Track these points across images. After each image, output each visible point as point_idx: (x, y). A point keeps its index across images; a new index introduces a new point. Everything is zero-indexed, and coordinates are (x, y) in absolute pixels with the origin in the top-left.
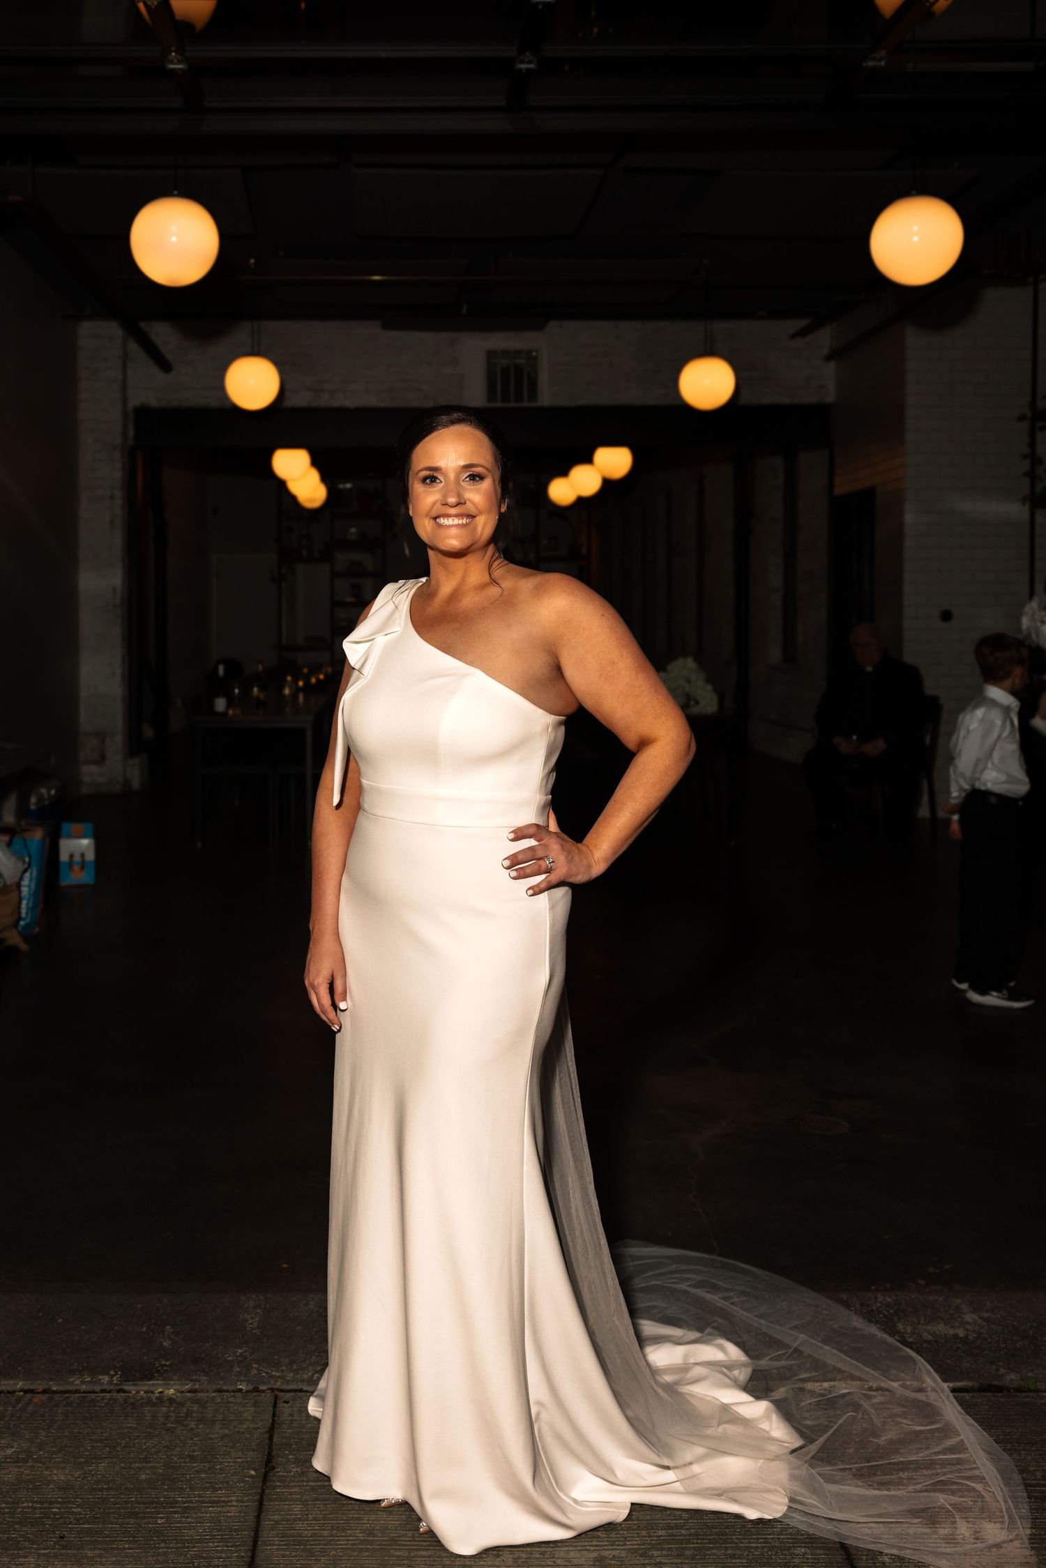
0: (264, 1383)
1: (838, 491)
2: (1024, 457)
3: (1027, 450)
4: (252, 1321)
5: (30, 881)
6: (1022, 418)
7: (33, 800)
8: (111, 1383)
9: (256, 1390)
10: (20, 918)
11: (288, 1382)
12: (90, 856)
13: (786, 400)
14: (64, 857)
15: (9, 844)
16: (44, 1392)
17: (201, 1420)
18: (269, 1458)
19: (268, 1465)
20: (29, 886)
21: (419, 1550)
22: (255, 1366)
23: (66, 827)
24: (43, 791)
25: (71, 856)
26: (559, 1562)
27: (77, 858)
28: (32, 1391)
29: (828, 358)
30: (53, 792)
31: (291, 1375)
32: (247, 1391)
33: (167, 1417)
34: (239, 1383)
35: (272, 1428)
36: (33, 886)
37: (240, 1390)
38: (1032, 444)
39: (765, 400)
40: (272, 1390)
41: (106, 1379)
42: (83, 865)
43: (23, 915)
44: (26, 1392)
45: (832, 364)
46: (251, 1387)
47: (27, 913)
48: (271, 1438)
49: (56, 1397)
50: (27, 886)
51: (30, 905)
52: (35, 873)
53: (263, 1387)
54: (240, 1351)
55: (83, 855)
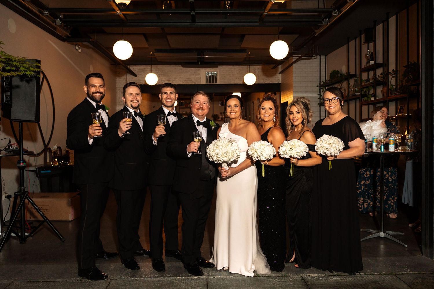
0: (109, 278)
1: (282, 102)
2: (318, 95)
3: (319, 93)
4: (112, 268)
6: (318, 86)
8: (79, 279)
11: (114, 278)
13: (271, 83)
16: (66, 281)
17: (94, 285)
28: (63, 281)
29: (280, 73)
31: (116, 277)
33: (88, 285)
35: (108, 286)
38: (320, 92)
39: (266, 83)
40: (111, 280)
41: (78, 278)
44: (61, 281)
45: (281, 75)
48: (107, 288)
49: (67, 282)
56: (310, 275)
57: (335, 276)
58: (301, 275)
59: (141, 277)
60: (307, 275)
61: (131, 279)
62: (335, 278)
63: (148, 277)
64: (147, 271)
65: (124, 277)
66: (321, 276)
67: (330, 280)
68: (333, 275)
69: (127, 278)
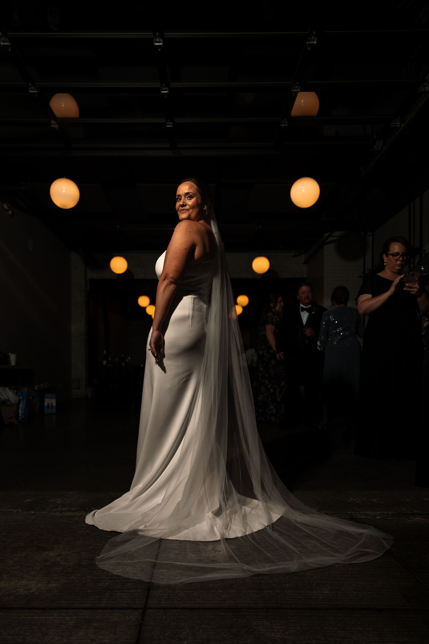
5: (23, 404)
6: (360, 277)
10: (18, 416)
12: (54, 404)
13: (292, 277)
14: (46, 404)
15: (17, 393)
20: (23, 406)
23: (47, 395)
25: (48, 404)
27: (50, 405)
29: (304, 263)
30: (46, 386)
36: (24, 406)
42: (52, 407)
43: (20, 415)
45: (305, 265)
47: (22, 415)
51: (23, 412)
52: (25, 402)
55: (52, 404)
56: (367, 513)
58: (350, 513)
59: (44, 510)
60: (361, 513)
65: (12, 510)
69: (17, 512)
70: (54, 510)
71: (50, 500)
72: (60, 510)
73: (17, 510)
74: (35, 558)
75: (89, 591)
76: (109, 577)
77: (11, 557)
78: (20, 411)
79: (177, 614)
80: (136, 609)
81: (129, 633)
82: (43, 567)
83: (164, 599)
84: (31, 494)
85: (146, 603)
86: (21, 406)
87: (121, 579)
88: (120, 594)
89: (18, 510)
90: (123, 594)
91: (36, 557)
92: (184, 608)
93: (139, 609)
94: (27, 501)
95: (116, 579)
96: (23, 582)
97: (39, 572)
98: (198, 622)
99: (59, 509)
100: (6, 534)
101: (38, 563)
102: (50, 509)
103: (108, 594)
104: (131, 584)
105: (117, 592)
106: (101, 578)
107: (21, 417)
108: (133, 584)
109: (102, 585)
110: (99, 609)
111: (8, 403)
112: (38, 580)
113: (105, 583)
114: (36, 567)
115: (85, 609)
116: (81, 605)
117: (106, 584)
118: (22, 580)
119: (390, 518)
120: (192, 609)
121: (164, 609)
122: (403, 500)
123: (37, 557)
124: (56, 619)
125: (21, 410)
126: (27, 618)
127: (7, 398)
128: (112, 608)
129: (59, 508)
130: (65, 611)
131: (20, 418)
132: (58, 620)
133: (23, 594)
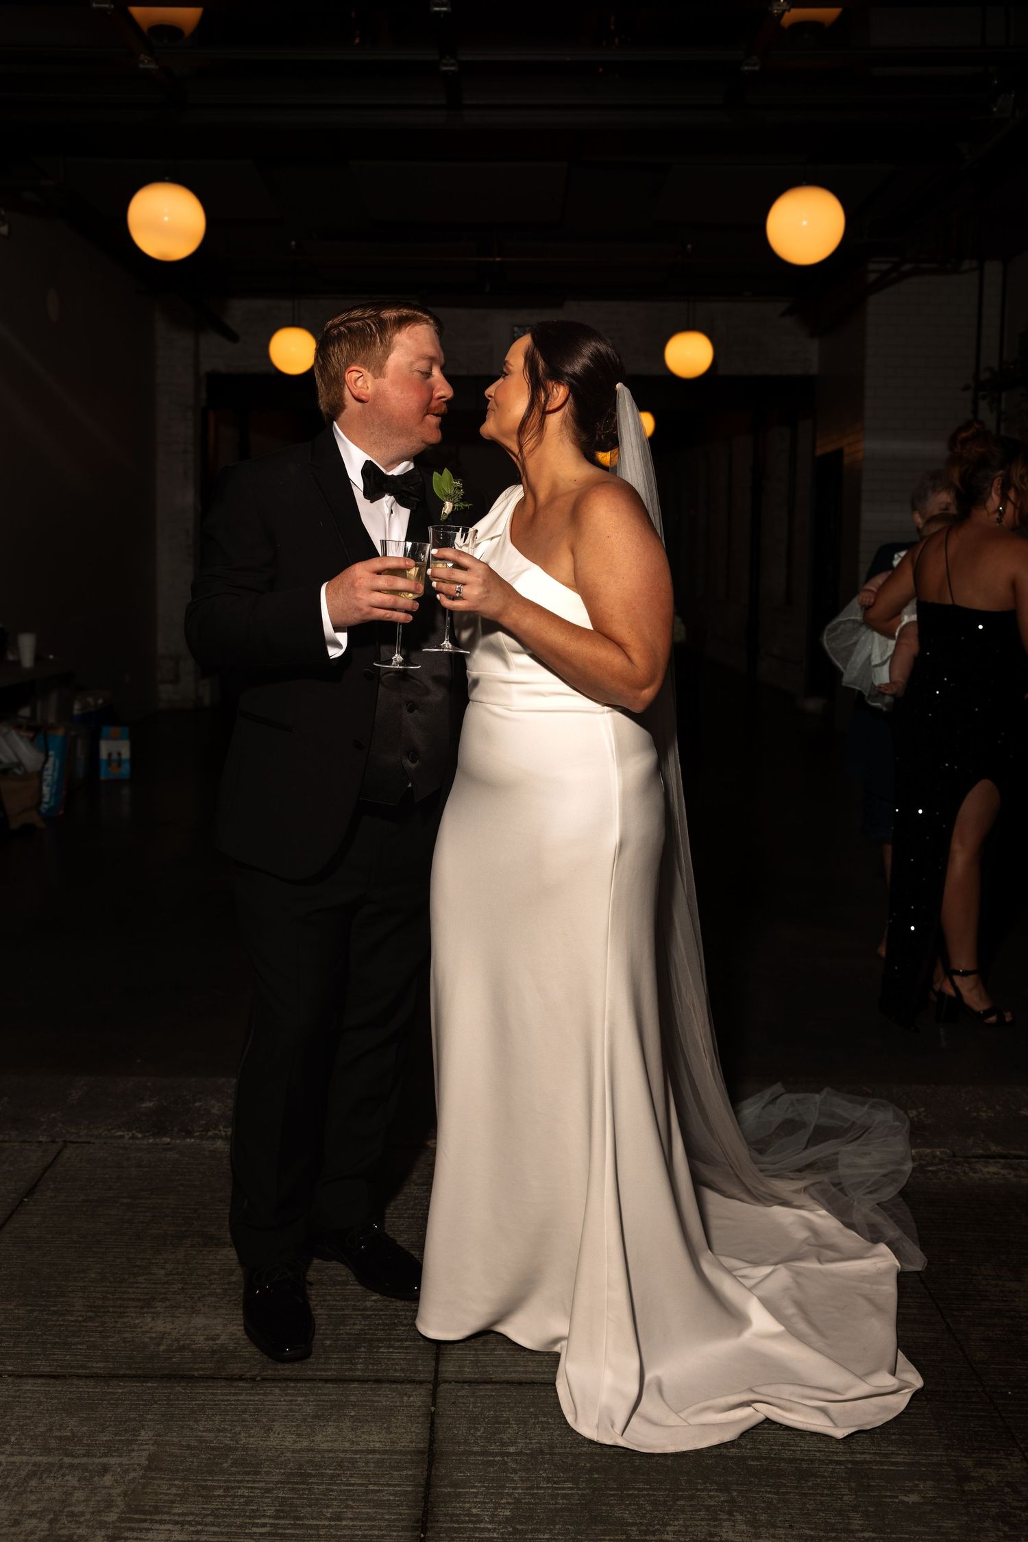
0: (60, 1137)
1: (819, 452)
4: (76, 1095)
5: (54, 771)
7: (77, 708)
9: (53, 1142)
10: (40, 802)
11: (80, 1136)
12: (126, 754)
13: (775, 372)
14: (104, 755)
15: (33, 739)
18: (36, 1185)
19: (30, 1192)
20: (52, 775)
21: (115, 1248)
22: (60, 1125)
23: (106, 730)
24: (90, 700)
25: (110, 755)
26: (219, 1257)
27: (115, 756)
29: (813, 335)
30: (100, 701)
31: (85, 1131)
32: (46, 1142)
34: (40, 1137)
35: (48, 1166)
36: (56, 775)
37: (41, 1142)
40: (65, 1142)
42: (120, 763)
43: (46, 799)
45: (816, 340)
46: (49, 1139)
47: (50, 798)
48: (43, 1175)
50: (50, 774)
51: (54, 791)
52: (57, 765)
53: (57, 1140)
54: (53, 1115)
55: (119, 754)
57: (991, 1161)
59: (189, 1134)
61: (145, 1142)
62: (992, 1169)
63: (214, 1138)
64: (215, 1111)
65: (121, 1133)
66: (934, 1157)
67: (971, 1174)
68: (982, 1156)
69: (133, 1137)
70: (210, 1133)
71: (197, 1104)
72: (223, 1134)
73: (133, 1134)
74: (207, 1265)
75: (328, 1342)
76: (359, 1313)
77: (158, 1261)
78: (46, 790)
79: (494, 1394)
80: (421, 1382)
81: (413, 1429)
82: (227, 1286)
83: (468, 1362)
84: (149, 1084)
85: (436, 1371)
86: (48, 775)
87: (383, 1317)
88: (386, 1351)
89: (134, 1132)
90: (391, 1350)
91: (206, 1262)
92: (507, 1382)
93: (425, 1382)
94: (144, 1105)
95: (374, 1316)
96: (199, 1321)
97: (223, 1298)
98: (532, 1410)
99: (220, 1131)
100: (129, 1200)
101: (215, 1276)
102: (203, 1131)
103: (363, 1349)
104: (403, 1328)
105: (380, 1345)
106: (342, 1313)
107: (47, 803)
108: (406, 1328)
109: (350, 1329)
110: (353, 1380)
111: (17, 771)
112: (226, 1317)
113: (354, 1324)
114: (214, 1286)
115: (326, 1381)
116: (318, 1373)
117: (355, 1327)
118: (194, 1315)
119: (934, 1168)
120: (520, 1383)
121: (470, 1382)
122: (976, 1114)
123: (210, 1262)
124: (280, 1401)
125: (48, 785)
126: (228, 1397)
127: (15, 760)
128: (378, 1381)
129: (221, 1128)
130: (292, 1385)
131: (46, 806)
132: (284, 1403)
133: (207, 1348)
